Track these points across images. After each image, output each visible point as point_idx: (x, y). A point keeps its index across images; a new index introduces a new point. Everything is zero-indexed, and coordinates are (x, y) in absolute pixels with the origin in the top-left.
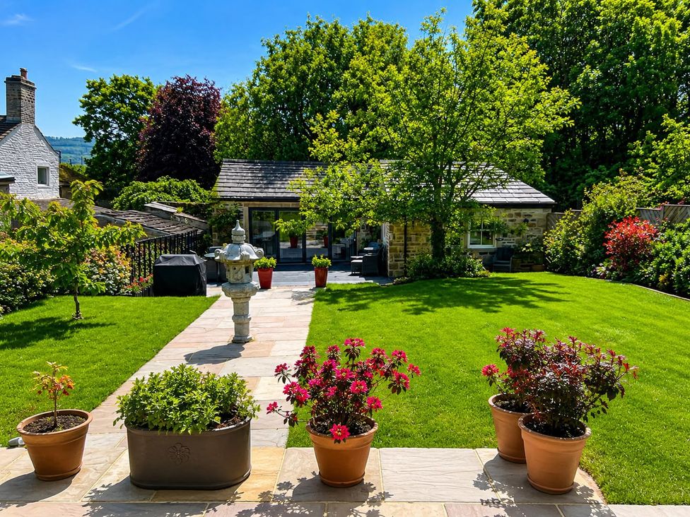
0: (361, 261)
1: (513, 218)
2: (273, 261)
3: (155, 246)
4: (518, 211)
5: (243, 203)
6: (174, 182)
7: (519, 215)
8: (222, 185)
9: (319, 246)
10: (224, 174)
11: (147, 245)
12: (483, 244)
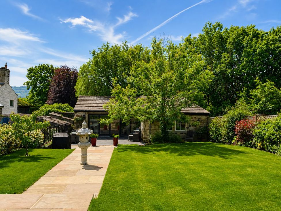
0: (132, 136)
1: (193, 119)
2: (97, 135)
3: (53, 129)
4: (195, 116)
5: (86, 112)
6: (60, 105)
7: (195, 118)
8: (78, 105)
9: (116, 130)
10: (79, 101)
11: (50, 129)
12: (181, 129)
